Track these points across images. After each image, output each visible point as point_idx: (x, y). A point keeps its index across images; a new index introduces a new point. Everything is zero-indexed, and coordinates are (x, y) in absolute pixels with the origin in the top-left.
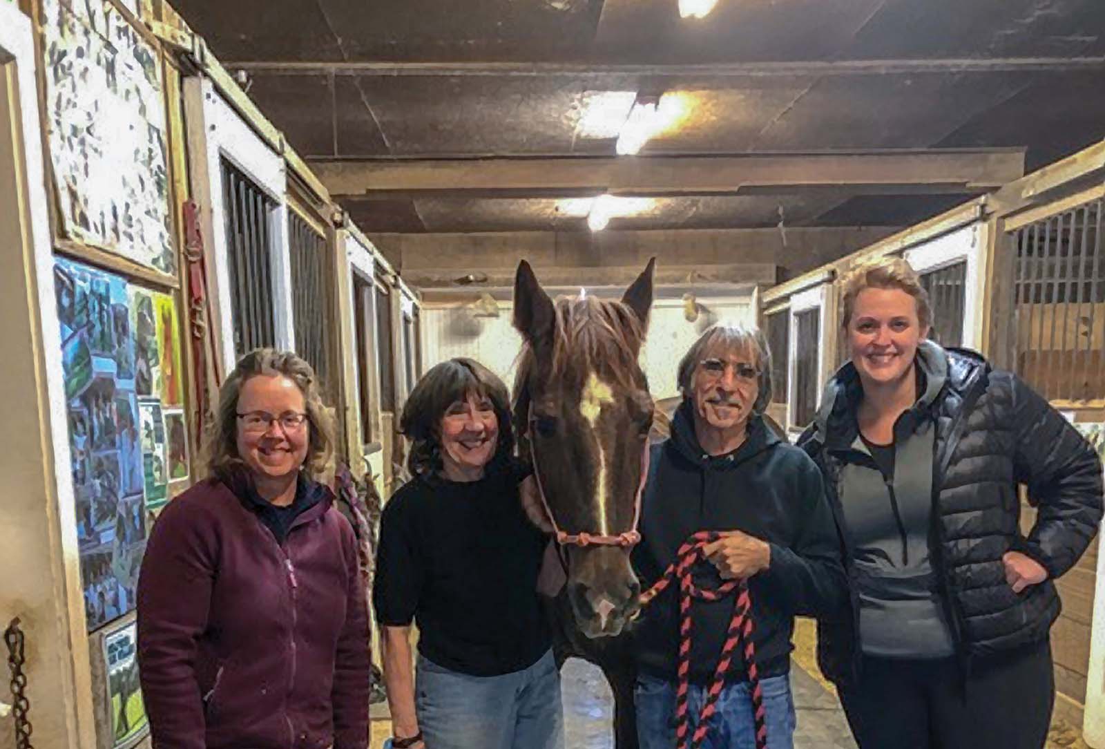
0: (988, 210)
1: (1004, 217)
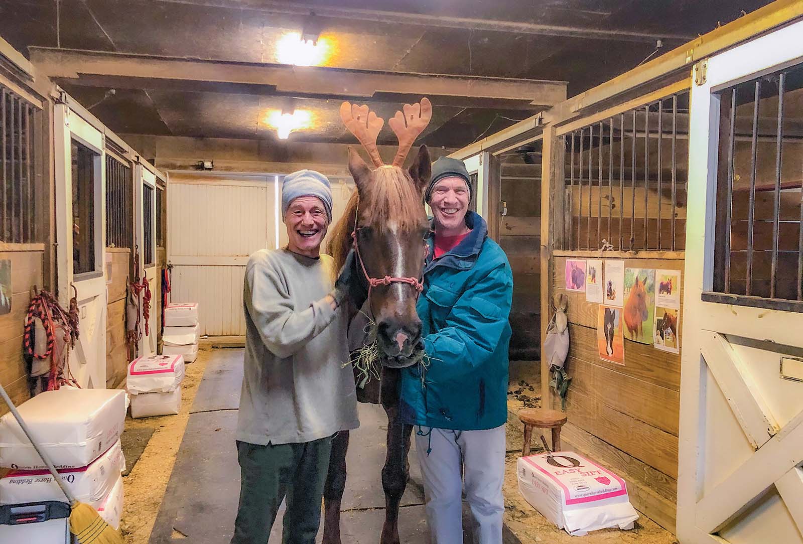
0: (544, 122)
1: (556, 126)
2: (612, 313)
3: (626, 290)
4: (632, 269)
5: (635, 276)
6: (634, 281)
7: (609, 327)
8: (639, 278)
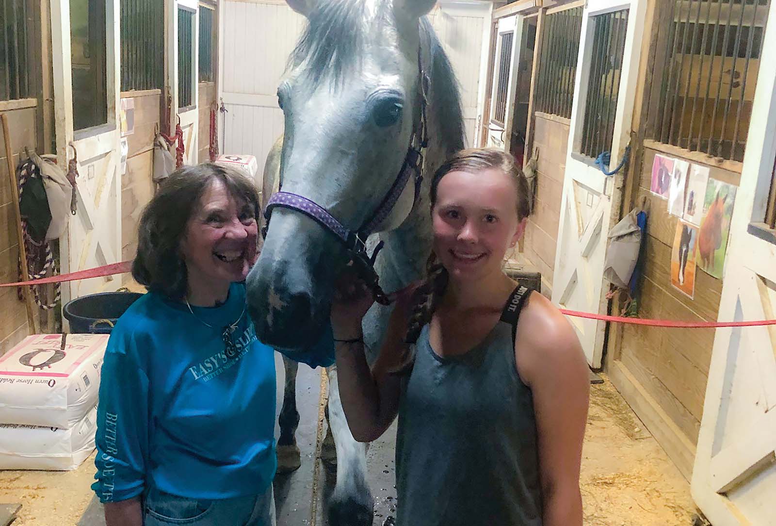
2: (689, 232)
3: (706, 206)
4: (716, 181)
5: (717, 191)
6: (715, 197)
7: (684, 249)
8: (720, 193)
